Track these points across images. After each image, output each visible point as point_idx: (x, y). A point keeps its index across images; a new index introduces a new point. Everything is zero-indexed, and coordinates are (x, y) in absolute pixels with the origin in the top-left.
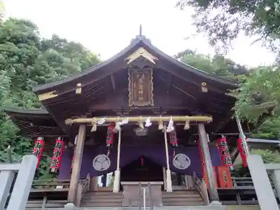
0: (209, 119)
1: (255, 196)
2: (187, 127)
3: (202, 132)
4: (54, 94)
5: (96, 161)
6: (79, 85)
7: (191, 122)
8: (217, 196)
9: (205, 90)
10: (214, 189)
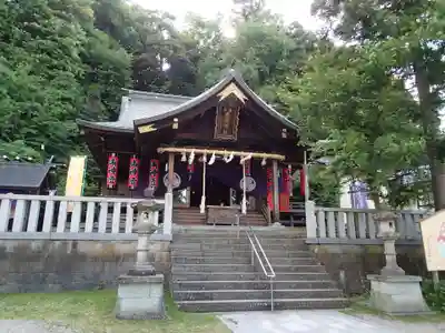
0: (282, 157)
1: (305, 225)
2: (264, 163)
3: (275, 168)
4: (152, 127)
6: (176, 120)
7: (268, 160)
8: (278, 217)
9: (284, 136)
10: (277, 212)
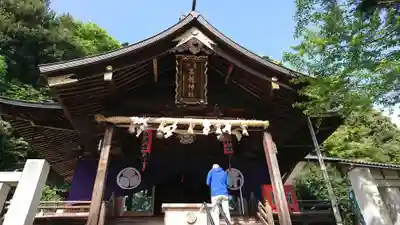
4: (72, 78)
5: (122, 175)
6: (109, 68)
